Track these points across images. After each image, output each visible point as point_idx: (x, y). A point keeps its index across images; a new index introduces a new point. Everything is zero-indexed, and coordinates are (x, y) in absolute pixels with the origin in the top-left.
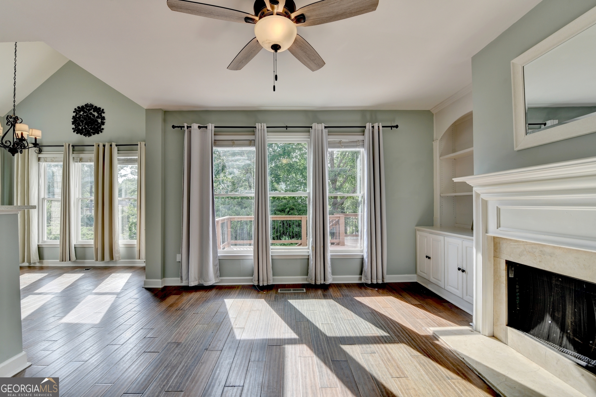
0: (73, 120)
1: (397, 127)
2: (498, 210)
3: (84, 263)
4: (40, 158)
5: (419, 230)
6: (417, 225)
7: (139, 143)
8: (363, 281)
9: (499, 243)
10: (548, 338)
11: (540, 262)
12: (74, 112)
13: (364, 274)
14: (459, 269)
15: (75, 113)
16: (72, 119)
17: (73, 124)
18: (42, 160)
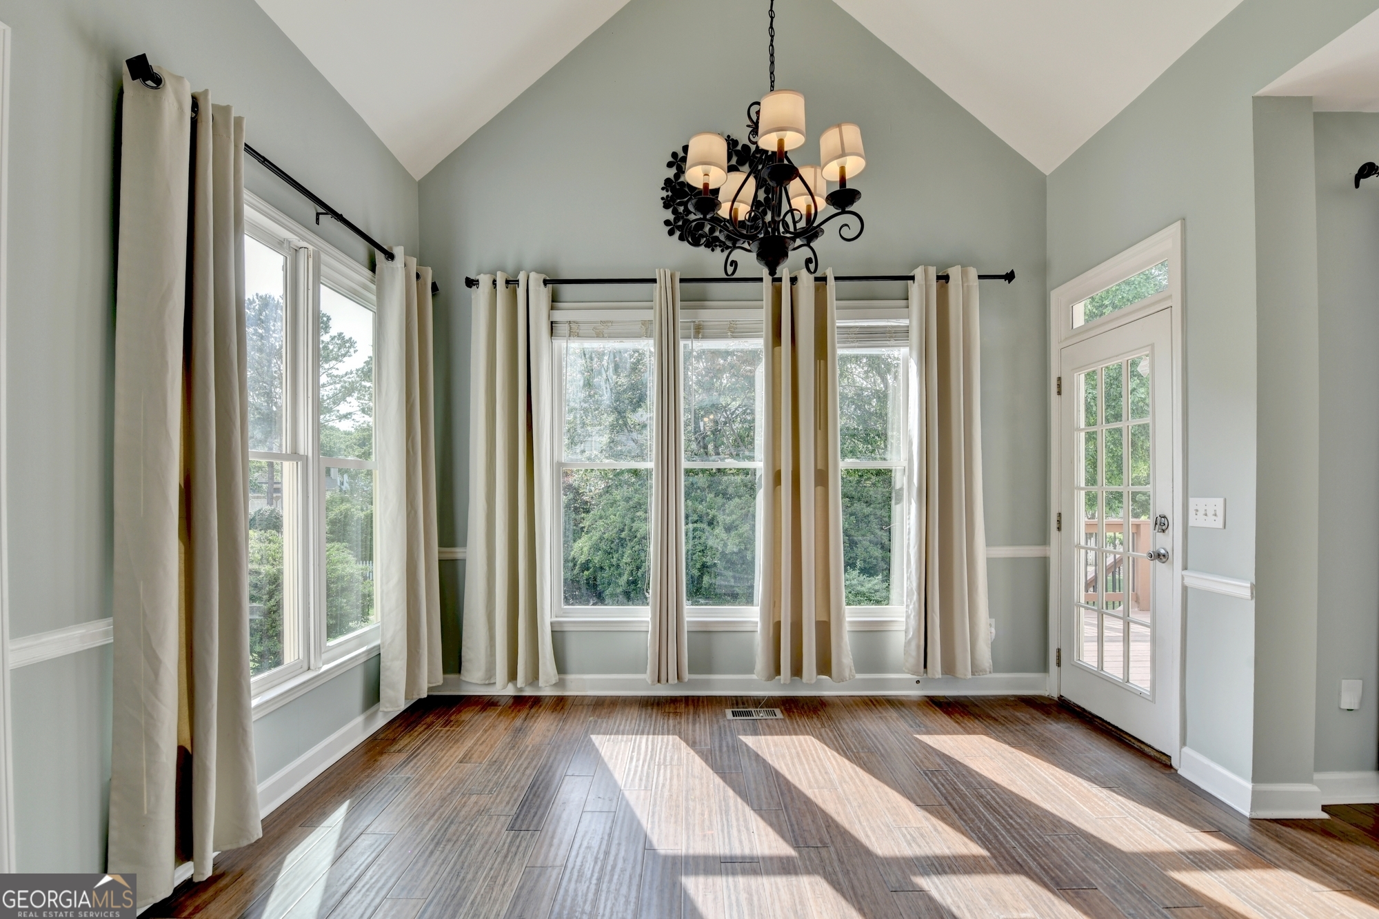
0: (664, 194)
3: (707, 684)
4: (556, 322)
7: (918, 273)
12: (670, 165)
15: (675, 167)
16: (663, 189)
17: (666, 206)
18: (562, 329)
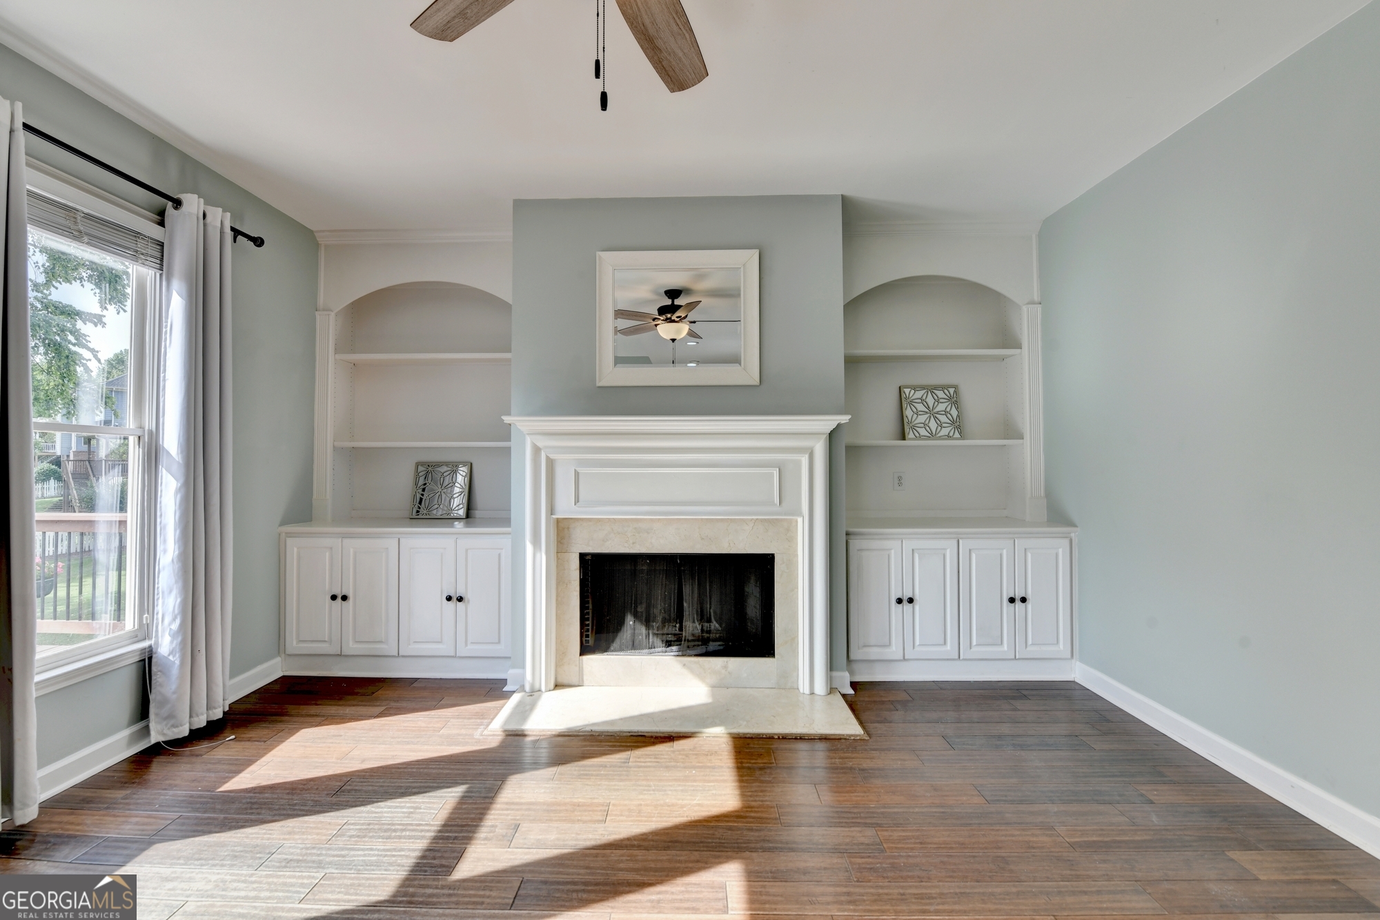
1: (259, 242)
2: (577, 474)
5: (289, 535)
6: (285, 522)
8: (155, 737)
9: (568, 528)
10: (634, 646)
11: (633, 543)
13: (157, 715)
14: (449, 599)
